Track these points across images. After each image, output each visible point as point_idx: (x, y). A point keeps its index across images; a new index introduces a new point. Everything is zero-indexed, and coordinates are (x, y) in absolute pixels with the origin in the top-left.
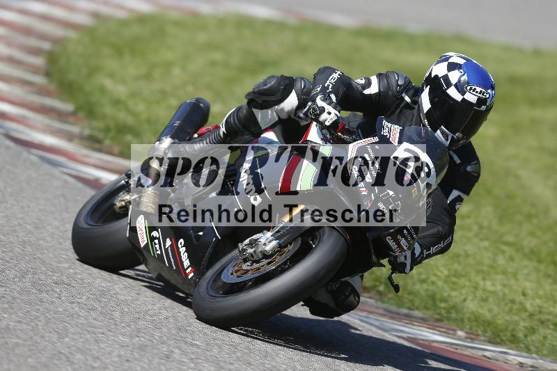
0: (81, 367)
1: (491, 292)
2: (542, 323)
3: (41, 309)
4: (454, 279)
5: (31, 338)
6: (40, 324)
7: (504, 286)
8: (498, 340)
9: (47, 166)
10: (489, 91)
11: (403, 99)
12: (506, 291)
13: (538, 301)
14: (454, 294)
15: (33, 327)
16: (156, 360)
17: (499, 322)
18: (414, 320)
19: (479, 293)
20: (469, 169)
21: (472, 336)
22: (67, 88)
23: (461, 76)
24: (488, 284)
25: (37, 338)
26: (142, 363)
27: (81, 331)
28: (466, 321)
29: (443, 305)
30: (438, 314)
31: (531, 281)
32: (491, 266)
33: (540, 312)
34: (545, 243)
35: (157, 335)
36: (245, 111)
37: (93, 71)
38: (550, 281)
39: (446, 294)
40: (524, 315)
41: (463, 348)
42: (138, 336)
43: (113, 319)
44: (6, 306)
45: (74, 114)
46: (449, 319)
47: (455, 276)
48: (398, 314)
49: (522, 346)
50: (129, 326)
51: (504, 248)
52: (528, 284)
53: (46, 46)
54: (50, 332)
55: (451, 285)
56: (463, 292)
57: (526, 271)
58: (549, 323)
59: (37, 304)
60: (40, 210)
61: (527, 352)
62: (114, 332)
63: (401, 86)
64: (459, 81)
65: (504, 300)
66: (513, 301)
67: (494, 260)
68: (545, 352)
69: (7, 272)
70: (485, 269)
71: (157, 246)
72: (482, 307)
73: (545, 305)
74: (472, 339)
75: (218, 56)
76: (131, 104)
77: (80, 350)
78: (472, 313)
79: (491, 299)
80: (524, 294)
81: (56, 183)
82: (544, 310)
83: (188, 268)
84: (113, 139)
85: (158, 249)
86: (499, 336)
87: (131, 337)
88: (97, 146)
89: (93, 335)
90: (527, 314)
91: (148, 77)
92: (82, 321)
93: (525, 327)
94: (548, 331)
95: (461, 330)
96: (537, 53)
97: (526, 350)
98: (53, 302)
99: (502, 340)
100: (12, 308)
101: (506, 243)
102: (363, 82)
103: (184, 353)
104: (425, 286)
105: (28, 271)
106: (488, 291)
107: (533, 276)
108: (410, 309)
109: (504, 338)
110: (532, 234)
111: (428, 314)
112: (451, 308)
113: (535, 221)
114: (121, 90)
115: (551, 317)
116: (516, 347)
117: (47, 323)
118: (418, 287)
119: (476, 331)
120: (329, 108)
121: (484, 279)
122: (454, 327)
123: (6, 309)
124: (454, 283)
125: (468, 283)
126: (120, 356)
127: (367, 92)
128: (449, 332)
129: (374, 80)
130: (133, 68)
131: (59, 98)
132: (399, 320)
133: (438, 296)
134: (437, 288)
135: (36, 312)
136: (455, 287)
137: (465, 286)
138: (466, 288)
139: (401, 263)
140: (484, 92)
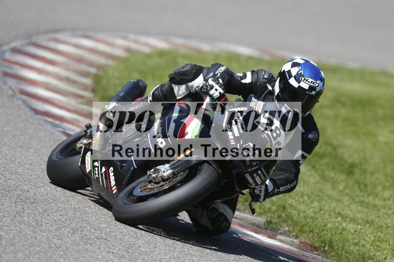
3: (87, 256)
4: (378, 244)
10: (318, 82)
11: (267, 87)
14: (378, 254)
20: (310, 136)
23: (299, 71)
36: (167, 86)
39: (372, 254)
44: (62, 253)
47: (379, 241)
53: (93, 71)
55: (376, 247)
56: (385, 252)
59: (83, 253)
63: (266, 79)
64: (297, 74)
69: (63, 229)
71: (97, 172)
83: (114, 186)
85: (97, 173)
98: (95, 252)
100: (66, 255)
102: (241, 75)
104: (357, 248)
105: (78, 229)
118: (352, 248)
120: (216, 86)
123: (62, 255)
124: (378, 246)
125: (388, 246)
127: (243, 81)
129: (249, 74)
133: (367, 255)
134: (366, 249)
135: (83, 258)
136: (378, 249)
137: (385, 249)
138: (386, 250)
139: (258, 194)
140: (314, 82)
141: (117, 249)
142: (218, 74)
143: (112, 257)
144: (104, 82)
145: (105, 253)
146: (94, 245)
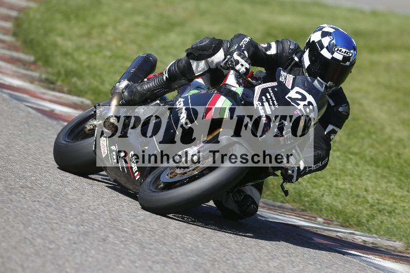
0: (40, 249)
1: (342, 189)
2: (380, 211)
3: (11, 206)
4: (315, 180)
5: (4, 228)
6: (10, 217)
7: (352, 184)
8: (347, 224)
9: (15, 101)
10: (352, 51)
11: (293, 59)
12: (353, 188)
13: (377, 196)
14: (314, 191)
15: (5, 220)
16: (96, 242)
17: (348, 211)
18: (285, 210)
19: (333, 190)
20: (340, 109)
21: (328, 222)
22: (29, 44)
23: (331, 41)
24: (340, 183)
25: (8, 228)
26: (85, 245)
27: (41, 222)
28: (324, 210)
29: (306, 199)
30: (303, 206)
31: (371, 181)
32: (342, 170)
33: (378, 203)
34: (381, 152)
35: (97, 224)
36: (184, 62)
37: (48, 32)
38: (385, 180)
39: (308, 191)
40: (367, 206)
41: (322, 230)
42: (82, 225)
43: (64, 213)
45: (34, 63)
46: (311, 209)
48: (274, 206)
49: (365, 228)
50: (76, 218)
51: (351, 156)
52: (369, 183)
53: (14, 14)
54: (18, 223)
55: (312, 184)
56: (322, 189)
57: (367, 174)
58: (385, 212)
59: (8, 203)
60: (10, 134)
61: (369, 233)
62: (65, 223)
63: (292, 50)
64: (329, 44)
65: (351, 195)
66: (358, 196)
67: (344, 166)
68: (382, 233)
70: (338, 172)
72: (335, 200)
73: (381, 198)
74: (328, 224)
75: (140, 19)
76: (76, 55)
77: (39, 236)
78: (328, 205)
79: (342, 195)
80: (366, 191)
81: (22, 114)
82: (381, 202)
83: (136, 172)
84: (63, 81)
86: (348, 221)
87: (77, 226)
88: (52, 86)
89: (50, 225)
90: (369, 205)
91: (88, 35)
92: (41, 214)
93: (367, 215)
94: (384, 218)
95: (320, 217)
96: (374, 13)
97: (368, 232)
98: (20, 201)
99: (350, 224)
101: (352, 153)
102: (266, 45)
103: (117, 237)
106: (340, 189)
107: (373, 177)
108: (282, 202)
109: (352, 223)
110: (372, 146)
111: (296, 206)
112: (313, 202)
113: (374, 136)
114: (68, 45)
115: (386, 207)
116: (361, 229)
117: (16, 216)
119: (331, 218)
120: (242, 61)
121: (337, 180)
122: (315, 215)
124: (314, 183)
125: (325, 183)
126: (69, 240)
127: (268, 53)
128: (312, 219)
129: (274, 45)
130: (77, 29)
131: (24, 52)
132: (275, 210)
133: (303, 193)
134: (302, 186)
135: (8, 208)
136: (316, 185)
137: (323, 185)
138: (323, 187)
139: (290, 175)
140: (348, 52)
141: (43, 198)
142: (242, 45)
143: (37, 206)
144: (25, 25)
145: (31, 202)
146: (19, 194)
